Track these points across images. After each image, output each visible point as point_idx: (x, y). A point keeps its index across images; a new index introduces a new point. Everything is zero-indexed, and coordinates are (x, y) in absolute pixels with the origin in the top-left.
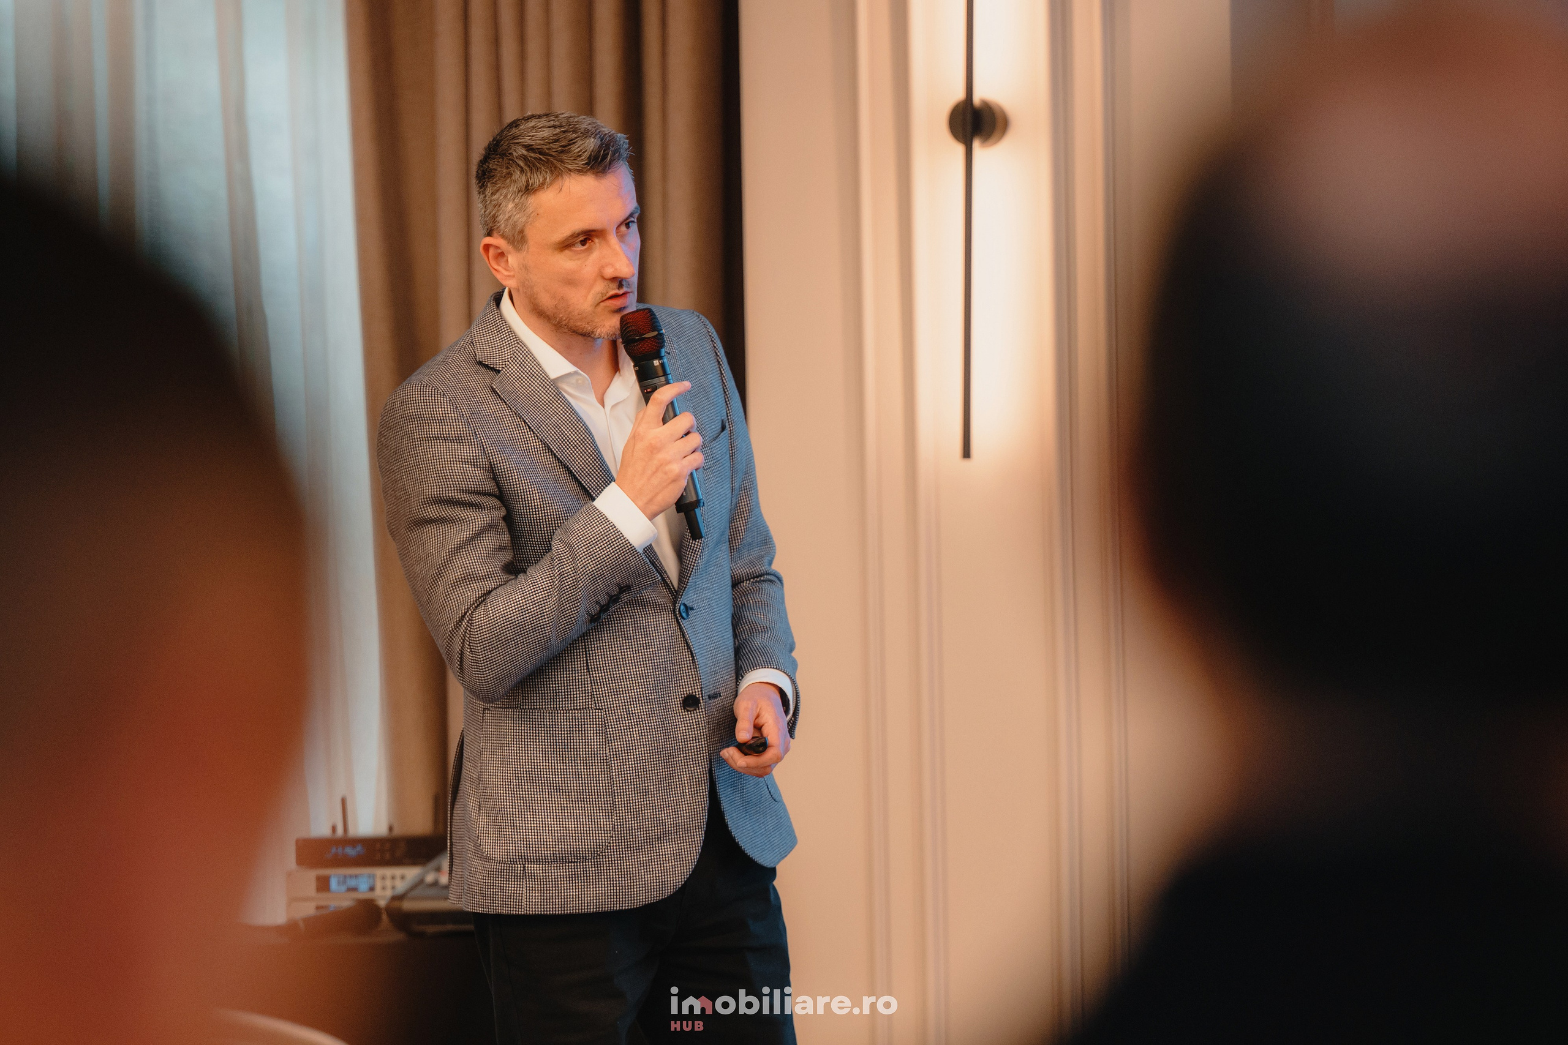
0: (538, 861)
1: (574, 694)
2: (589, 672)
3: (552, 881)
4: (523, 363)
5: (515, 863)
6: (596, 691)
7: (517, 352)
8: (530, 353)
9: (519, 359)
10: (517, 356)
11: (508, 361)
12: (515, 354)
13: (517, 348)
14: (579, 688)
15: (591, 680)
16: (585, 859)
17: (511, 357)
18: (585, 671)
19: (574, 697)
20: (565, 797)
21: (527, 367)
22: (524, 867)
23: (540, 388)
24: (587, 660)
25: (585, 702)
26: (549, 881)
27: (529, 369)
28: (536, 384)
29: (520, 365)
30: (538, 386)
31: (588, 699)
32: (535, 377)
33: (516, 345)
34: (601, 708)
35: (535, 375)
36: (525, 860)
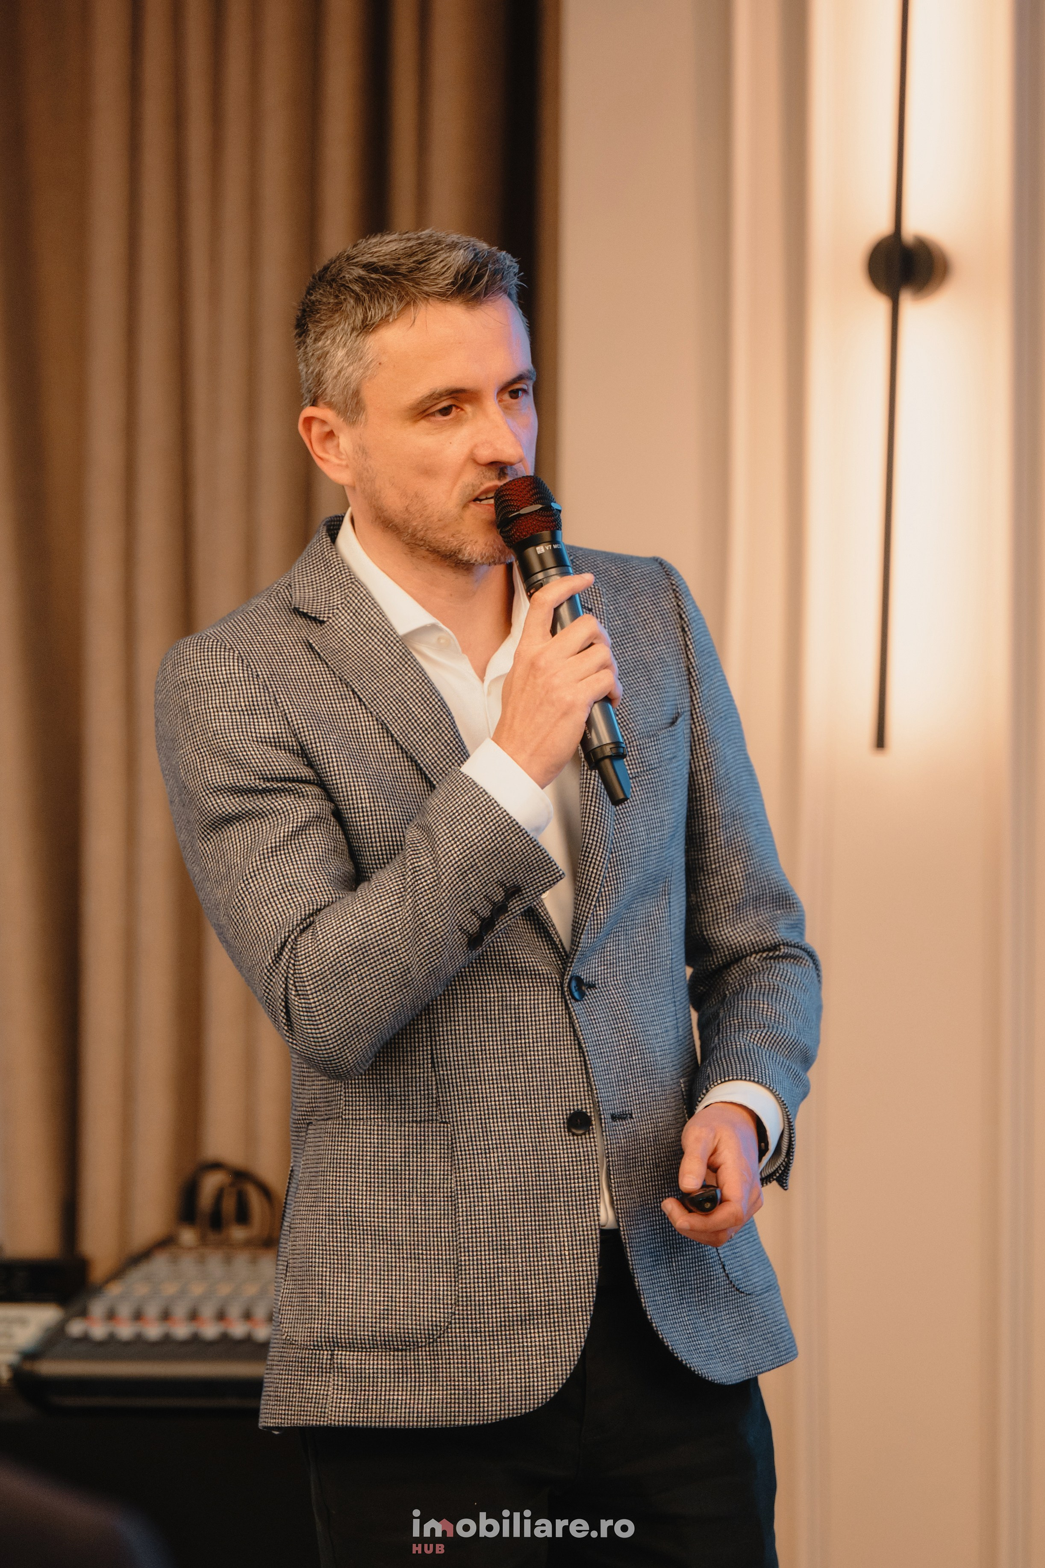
0: (351, 1346)
1: (413, 1100)
2: (434, 1067)
3: (369, 1377)
4: (359, 611)
5: (320, 1348)
6: (442, 1097)
7: (351, 595)
8: (369, 596)
9: (354, 605)
10: (351, 602)
11: (338, 608)
12: (348, 599)
13: (351, 589)
14: (420, 1090)
15: (436, 1080)
16: (417, 1346)
17: (342, 603)
18: (430, 1065)
19: (413, 1104)
20: (393, 1251)
21: (364, 616)
22: (332, 1355)
23: (382, 646)
24: (432, 1050)
25: (428, 1112)
26: (365, 1377)
27: (367, 619)
28: (376, 640)
29: (354, 614)
30: (379, 643)
31: (432, 1107)
32: (375, 631)
33: (350, 585)
34: (447, 1120)
35: (375, 628)
36: (335, 1344)
